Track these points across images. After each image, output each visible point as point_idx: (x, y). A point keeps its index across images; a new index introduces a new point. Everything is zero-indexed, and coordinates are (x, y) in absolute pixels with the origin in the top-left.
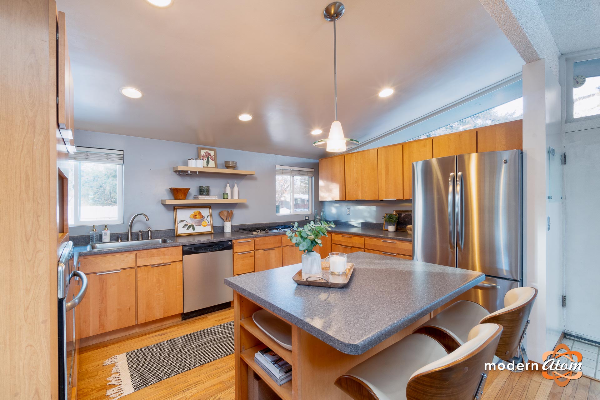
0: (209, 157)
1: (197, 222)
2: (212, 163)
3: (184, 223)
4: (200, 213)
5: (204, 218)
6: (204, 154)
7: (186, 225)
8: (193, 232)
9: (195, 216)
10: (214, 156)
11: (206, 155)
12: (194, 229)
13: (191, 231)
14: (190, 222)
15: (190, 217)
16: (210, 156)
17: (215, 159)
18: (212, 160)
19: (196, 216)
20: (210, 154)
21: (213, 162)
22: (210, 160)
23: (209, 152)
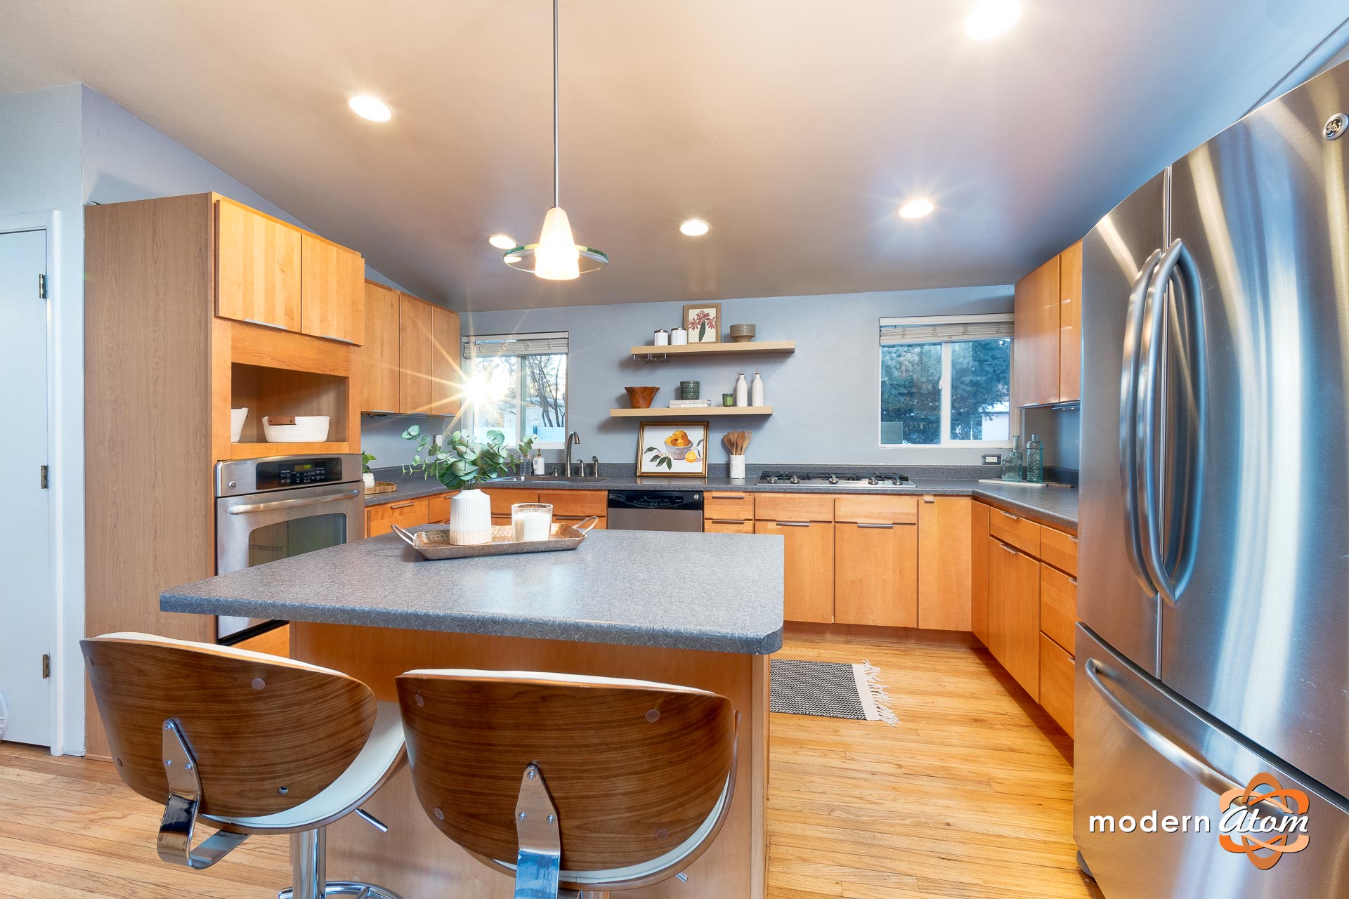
0: (706, 321)
1: (678, 452)
2: (710, 334)
3: (654, 453)
4: (685, 436)
5: (691, 446)
6: (696, 318)
7: (656, 457)
8: (667, 470)
9: (674, 442)
10: (715, 320)
11: (700, 319)
12: (669, 466)
13: (664, 468)
14: (664, 452)
15: (665, 442)
16: (708, 319)
17: (717, 324)
18: (711, 326)
19: (677, 440)
20: (708, 315)
21: (714, 331)
22: (707, 327)
23: (706, 311)
